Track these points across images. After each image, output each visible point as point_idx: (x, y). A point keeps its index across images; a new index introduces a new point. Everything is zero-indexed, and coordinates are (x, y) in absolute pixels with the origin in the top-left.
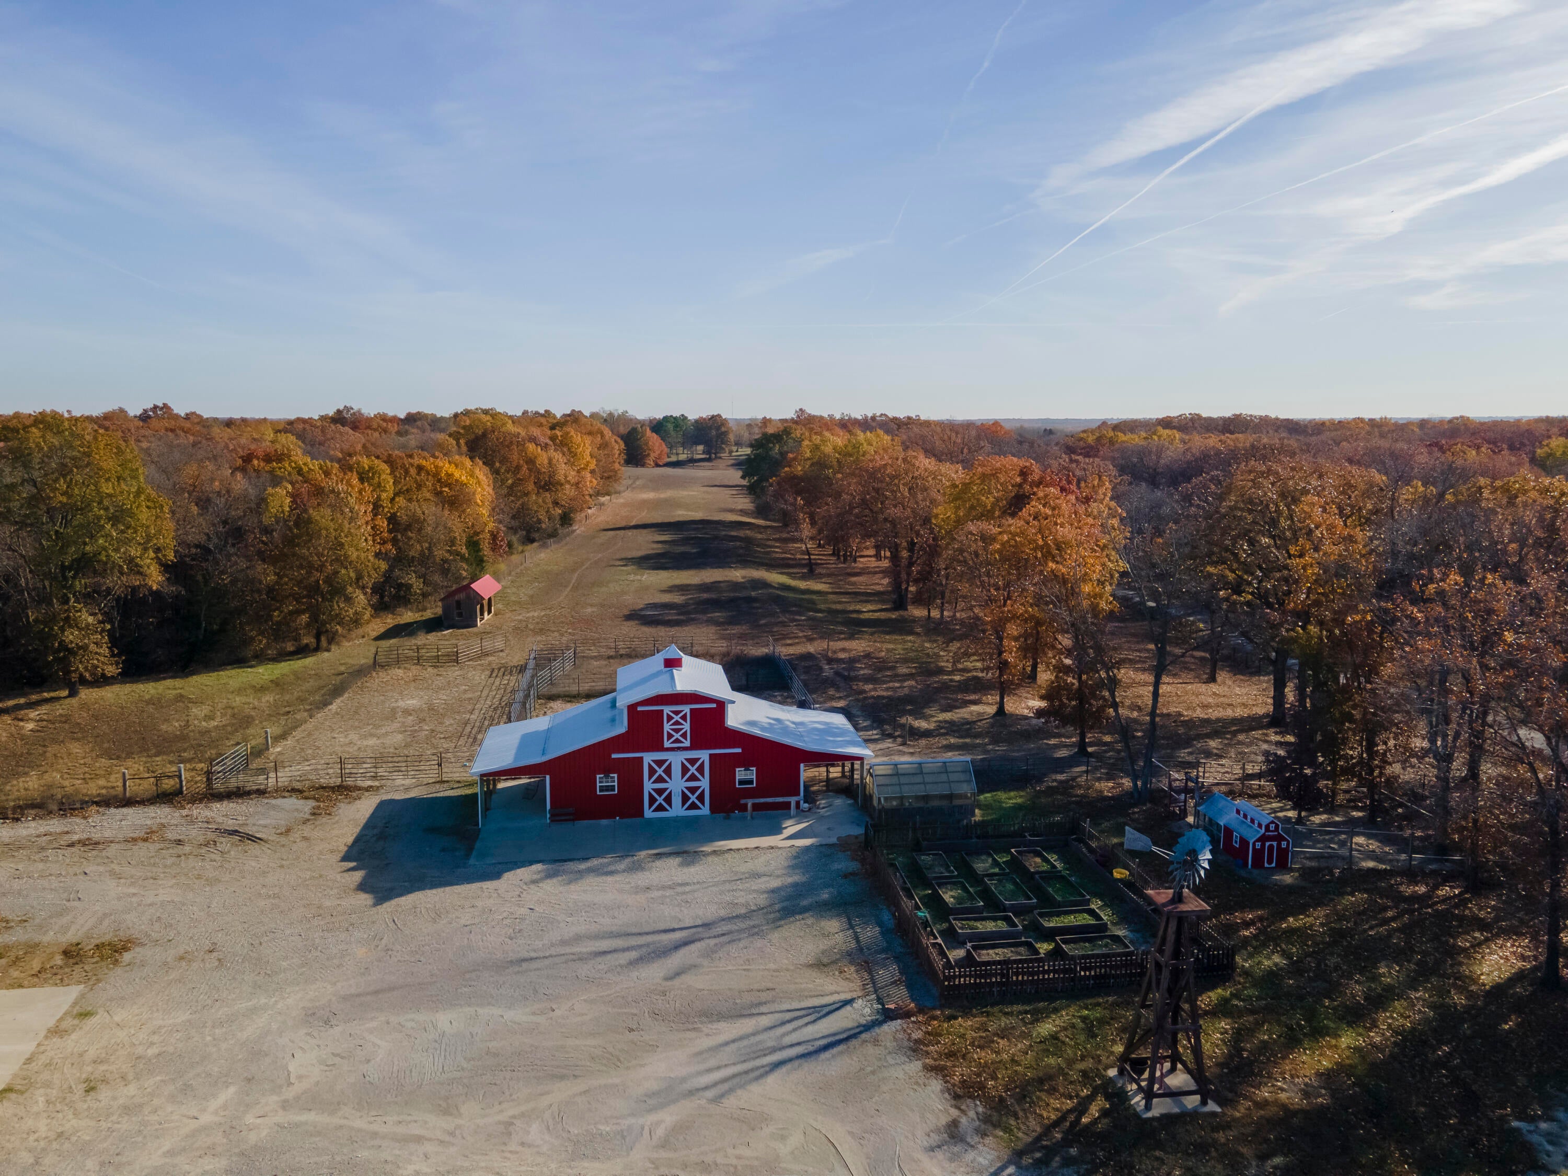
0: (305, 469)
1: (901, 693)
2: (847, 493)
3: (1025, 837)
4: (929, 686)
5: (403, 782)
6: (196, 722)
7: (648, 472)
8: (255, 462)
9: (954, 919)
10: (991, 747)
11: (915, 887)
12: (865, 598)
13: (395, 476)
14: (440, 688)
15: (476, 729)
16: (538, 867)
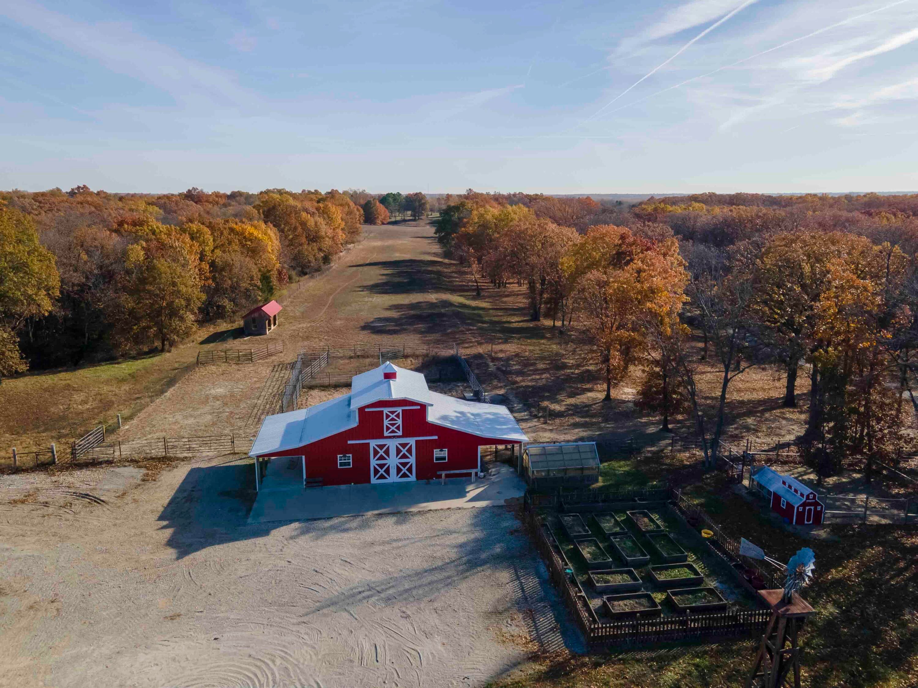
0: (157, 231)
1: (540, 383)
2: (502, 247)
3: (635, 501)
4: (558, 377)
5: (208, 454)
6: (75, 406)
7: (378, 228)
8: (126, 226)
9: (592, 573)
10: (603, 424)
11: (561, 542)
12: (513, 312)
13: (214, 236)
14: (239, 380)
15: (260, 411)
16: (296, 525)
